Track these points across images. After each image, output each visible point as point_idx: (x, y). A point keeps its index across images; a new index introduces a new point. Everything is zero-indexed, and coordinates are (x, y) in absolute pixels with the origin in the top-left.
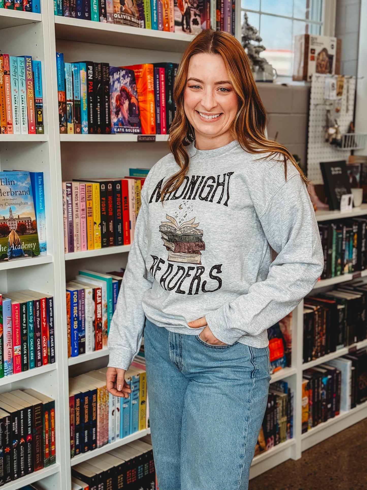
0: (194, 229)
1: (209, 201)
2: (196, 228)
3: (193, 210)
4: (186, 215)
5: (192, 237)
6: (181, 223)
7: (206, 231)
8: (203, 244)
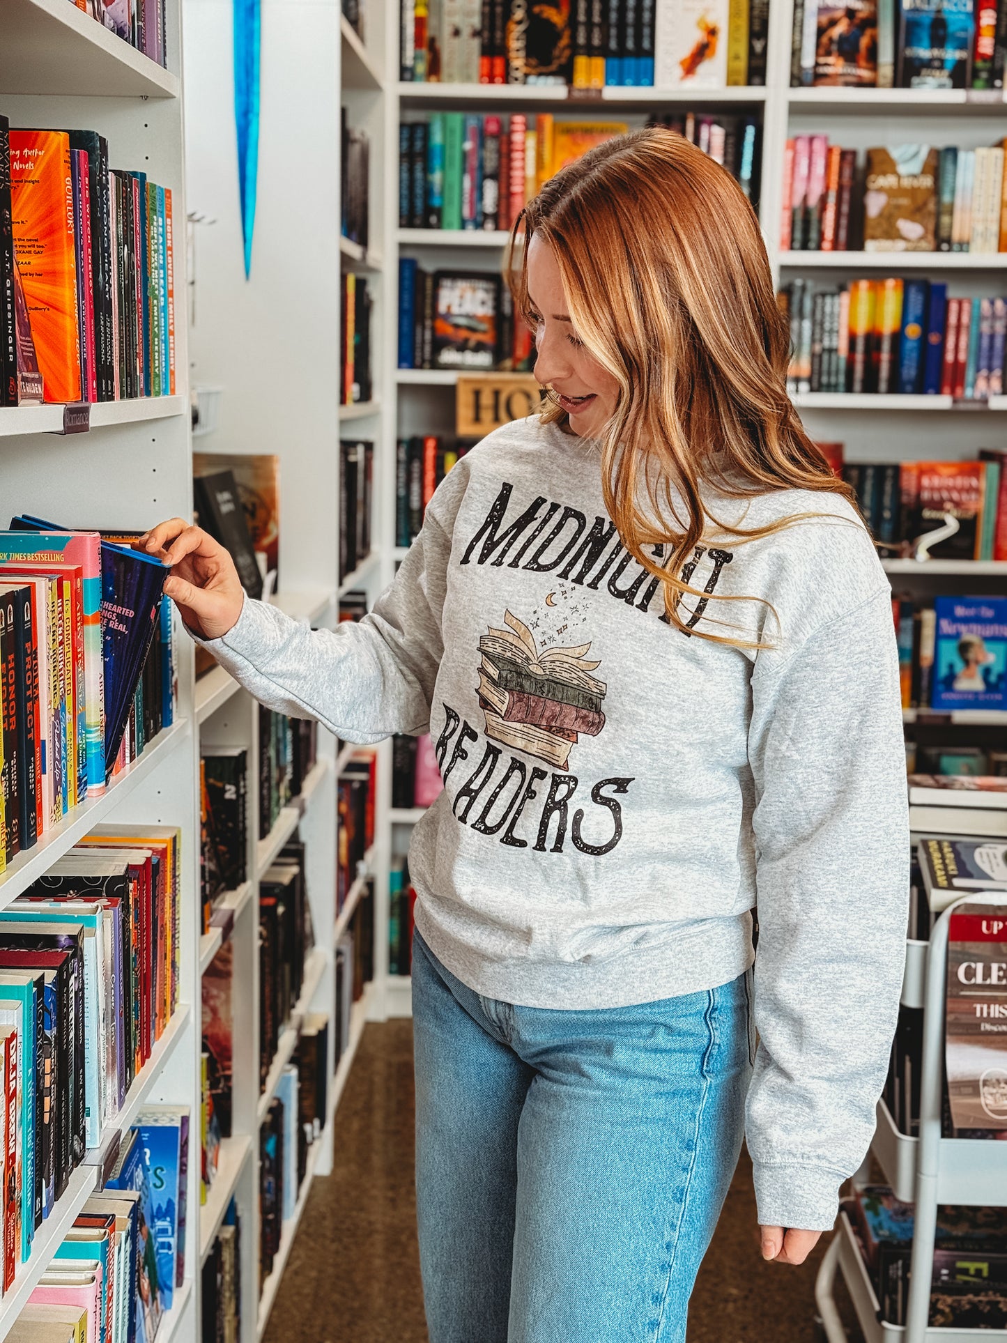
0: (581, 674)
1: (637, 606)
2: (590, 673)
3: (588, 621)
4: (565, 627)
5: (571, 692)
6: (545, 647)
7: (616, 689)
8: (601, 719)
